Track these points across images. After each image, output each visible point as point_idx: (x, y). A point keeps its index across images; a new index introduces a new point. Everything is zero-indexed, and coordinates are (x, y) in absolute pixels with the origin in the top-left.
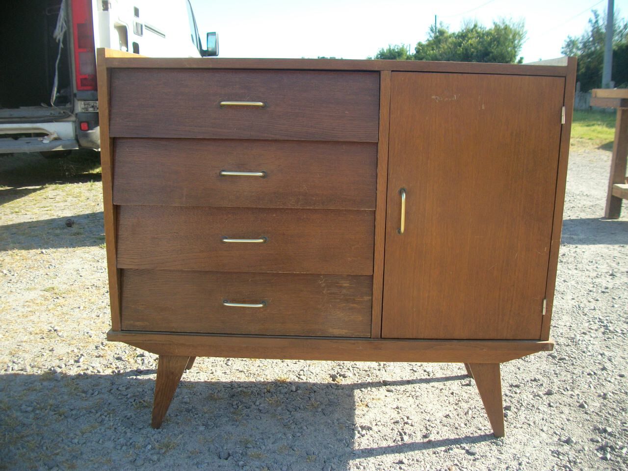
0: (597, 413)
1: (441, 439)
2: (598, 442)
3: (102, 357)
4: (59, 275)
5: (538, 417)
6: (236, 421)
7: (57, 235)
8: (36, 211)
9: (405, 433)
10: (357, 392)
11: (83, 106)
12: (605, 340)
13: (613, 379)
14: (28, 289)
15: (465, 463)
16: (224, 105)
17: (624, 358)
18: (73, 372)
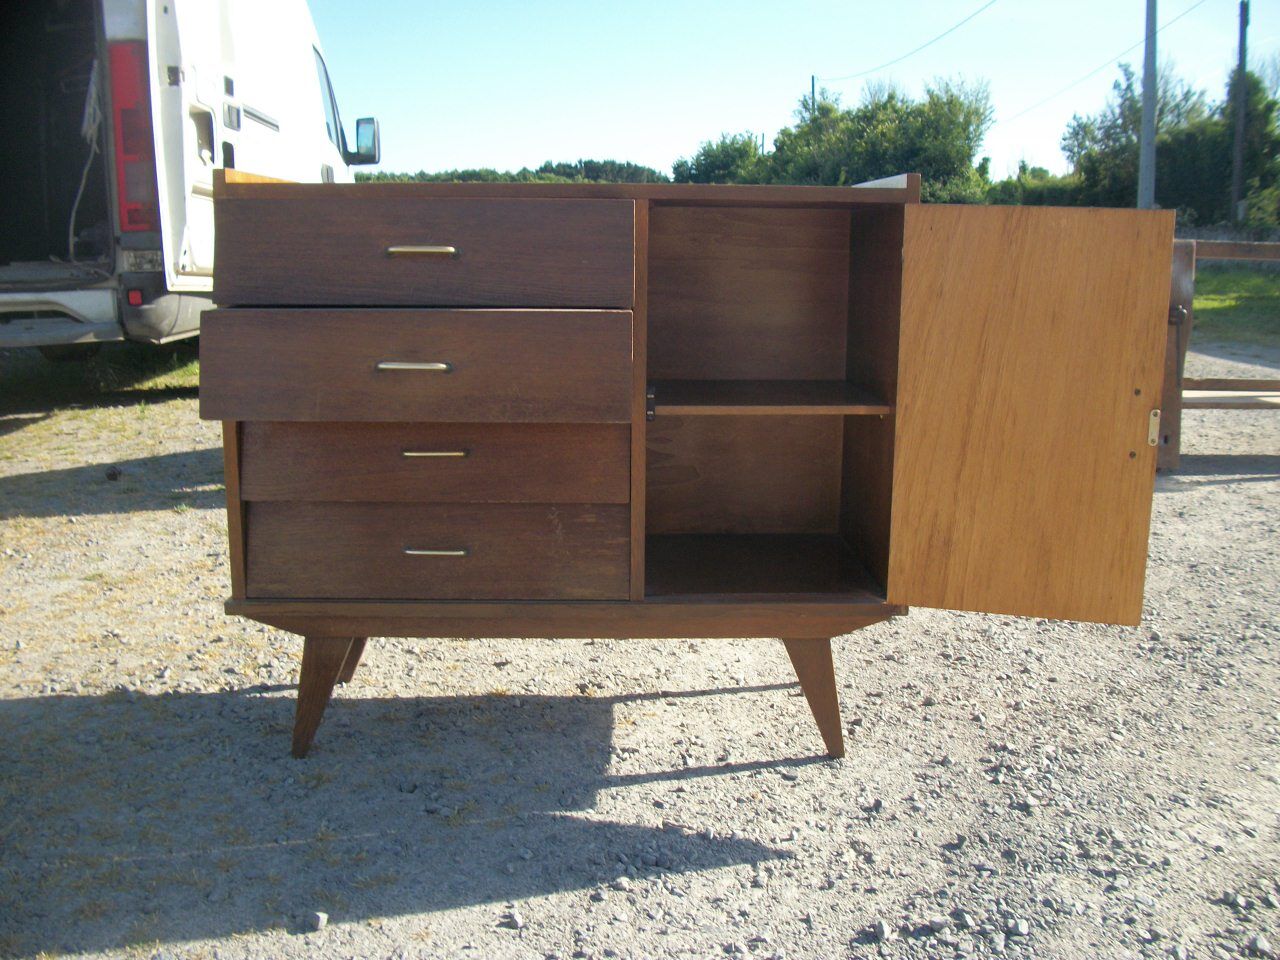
0: (999, 728)
1: (746, 762)
2: (990, 761)
3: (201, 669)
4: (109, 556)
5: (903, 734)
6: (426, 746)
7: (93, 494)
8: (44, 454)
9: (690, 756)
10: (618, 708)
11: (132, 260)
12: (1039, 633)
13: (1037, 684)
14: (56, 578)
15: (778, 790)
16: (393, 253)
17: (1063, 657)
18: (156, 690)
